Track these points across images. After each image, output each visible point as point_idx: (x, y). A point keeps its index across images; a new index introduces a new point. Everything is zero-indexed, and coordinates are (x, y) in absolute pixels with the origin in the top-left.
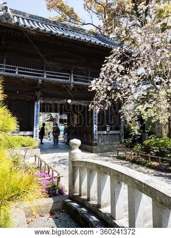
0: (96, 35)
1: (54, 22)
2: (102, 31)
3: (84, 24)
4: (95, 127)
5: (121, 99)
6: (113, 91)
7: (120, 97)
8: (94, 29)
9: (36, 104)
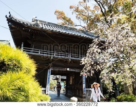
0: (83, 31)
1: (61, 26)
2: (86, 29)
3: (76, 26)
4: (84, 86)
5: (100, 69)
6: (95, 64)
7: (99, 68)
8: (82, 28)
9: (49, 71)
